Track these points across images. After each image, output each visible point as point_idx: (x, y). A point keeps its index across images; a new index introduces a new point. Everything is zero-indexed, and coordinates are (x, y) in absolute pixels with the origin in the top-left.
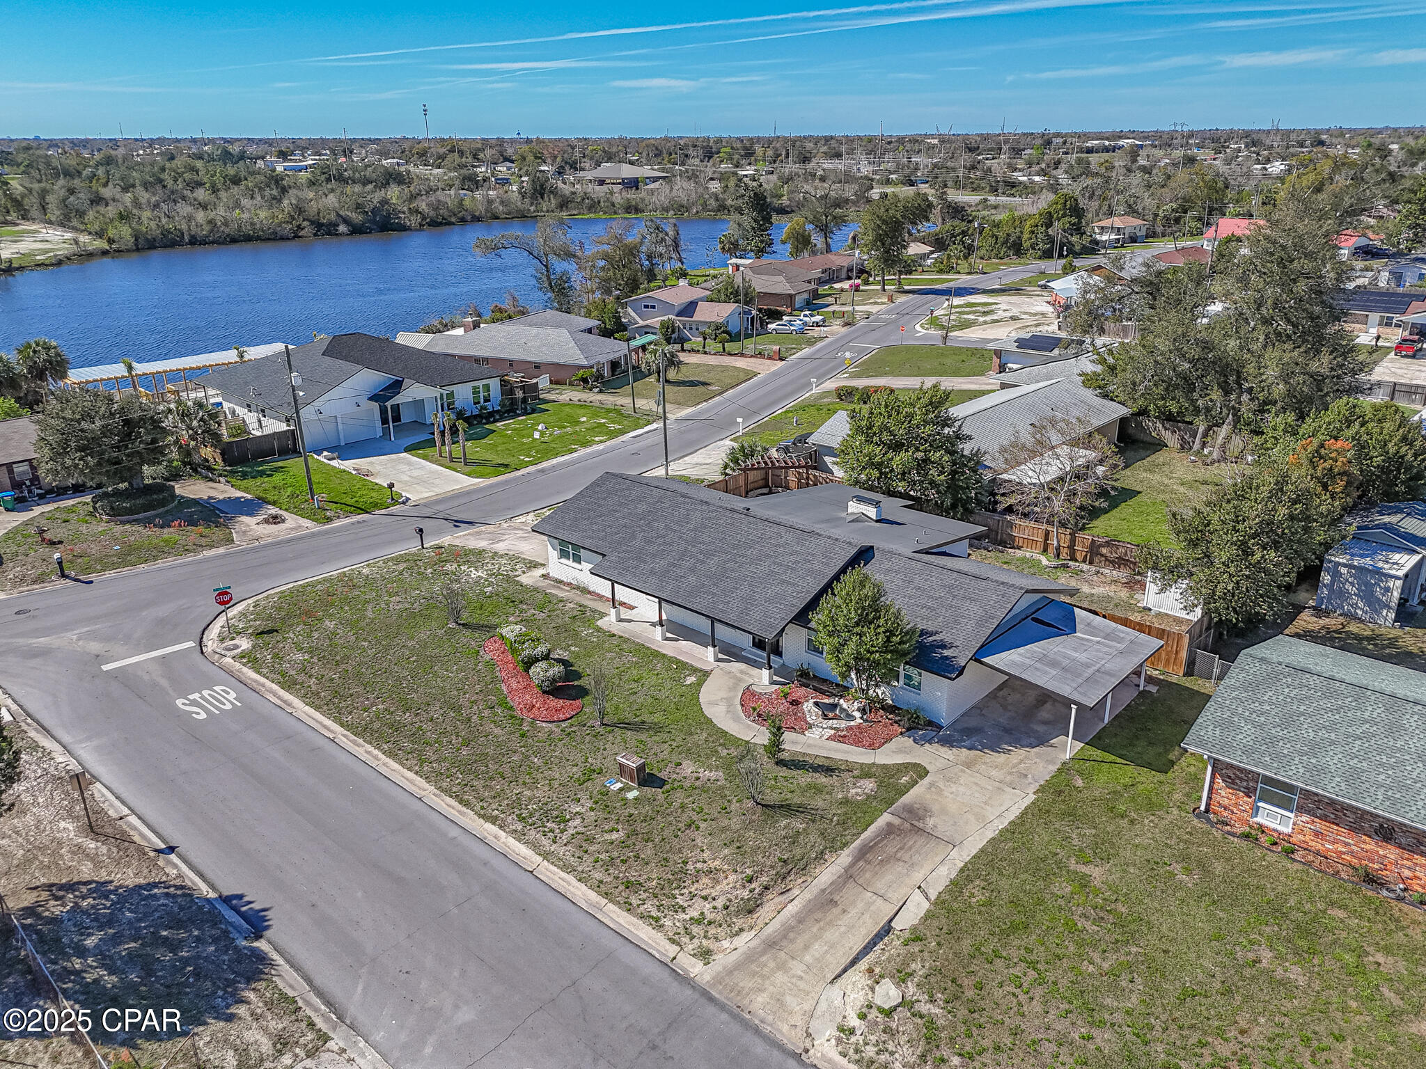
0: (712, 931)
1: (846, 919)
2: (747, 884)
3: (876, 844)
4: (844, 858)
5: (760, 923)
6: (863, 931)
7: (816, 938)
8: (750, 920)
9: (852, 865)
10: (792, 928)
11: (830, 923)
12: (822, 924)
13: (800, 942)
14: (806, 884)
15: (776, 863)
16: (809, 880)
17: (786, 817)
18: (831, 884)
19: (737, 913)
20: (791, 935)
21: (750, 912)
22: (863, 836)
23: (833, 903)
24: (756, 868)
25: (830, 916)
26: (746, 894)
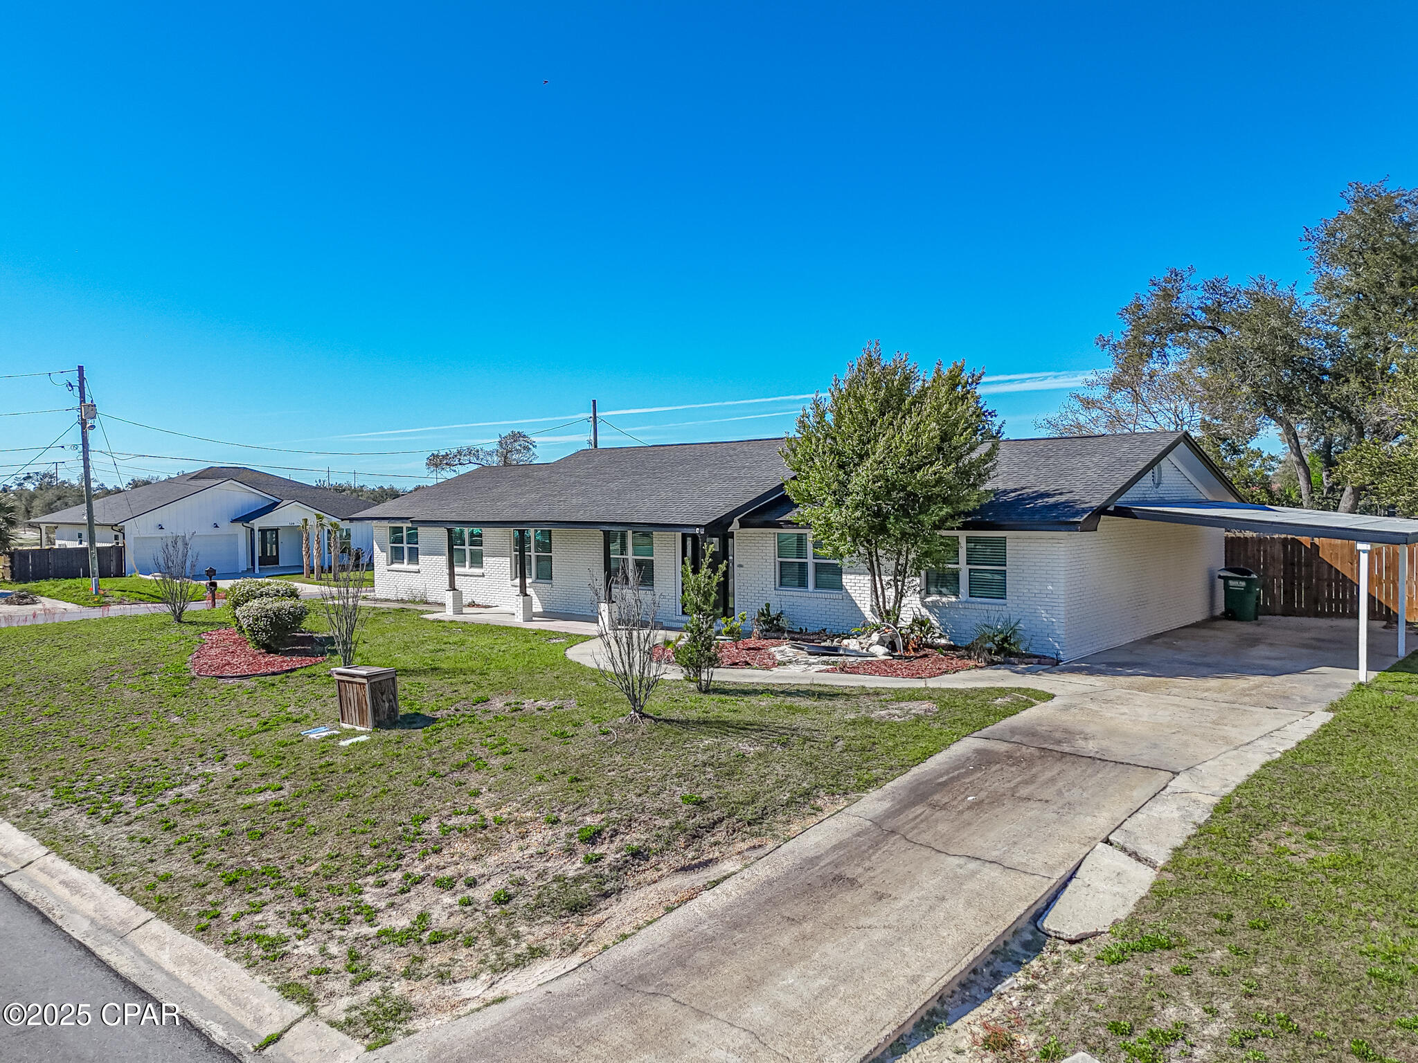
0: (437, 958)
1: (887, 913)
2: (581, 848)
3: (952, 780)
4: (873, 803)
5: (604, 936)
6: (953, 937)
7: (787, 959)
8: (573, 928)
9: (891, 814)
10: (708, 942)
11: (836, 923)
12: (808, 927)
13: (731, 973)
14: (760, 852)
15: (676, 805)
16: (771, 845)
17: (709, 734)
18: (835, 848)
19: (534, 913)
20: (703, 957)
21: (578, 908)
22: (915, 770)
23: (841, 881)
24: (614, 814)
25: (832, 910)
26: (572, 868)
